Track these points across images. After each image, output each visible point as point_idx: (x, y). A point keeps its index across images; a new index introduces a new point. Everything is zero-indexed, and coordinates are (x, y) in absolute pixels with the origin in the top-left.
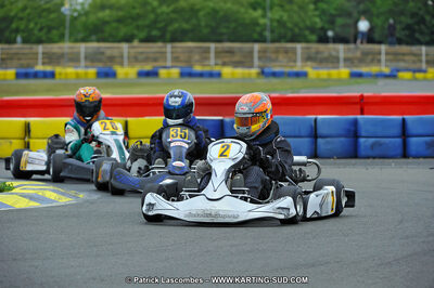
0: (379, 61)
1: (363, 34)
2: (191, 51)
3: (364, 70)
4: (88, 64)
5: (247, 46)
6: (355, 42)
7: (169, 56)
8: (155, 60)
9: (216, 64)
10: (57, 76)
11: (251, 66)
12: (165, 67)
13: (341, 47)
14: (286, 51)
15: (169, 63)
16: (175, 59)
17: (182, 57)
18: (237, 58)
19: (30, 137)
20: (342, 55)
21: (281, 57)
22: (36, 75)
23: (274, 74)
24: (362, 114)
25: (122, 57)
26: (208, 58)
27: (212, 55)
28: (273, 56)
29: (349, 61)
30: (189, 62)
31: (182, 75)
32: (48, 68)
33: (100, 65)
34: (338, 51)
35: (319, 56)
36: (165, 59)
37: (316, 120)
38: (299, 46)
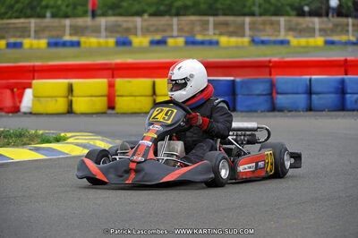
0: (347, 31)
1: (333, 9)
2: (193, 23)
3: (336, 38)
4: (108, 34)
5: (239, 19)
6: (327, 15)
7: (175, 27)
8: (164, 31)
9: (215, 34)
10: (83, 45)
11: (243, 36)
12: (172, 37)
13: (316, 20)
14: (272, 23)
15: (175, 33)
16: (180, 30)
17: (186, 28)
18: (231, 29)
19: (72, 96)
20: (317, 27)
21: (268, 27)
22: (64, 44)
23: (263, 42)
24: (346, 74)
25: (136, 28)
26: (208, 30)
27: (211, 26)
28: (261, 27)
29: (323, 31)
30: (192, 32)
31: (187, 43)
32: (75, 39)
33: (118, 35)
34: (314, 23)
35: (299, 27)
36: (172, 30)
37: (310, 80)
38: (282, 20)
